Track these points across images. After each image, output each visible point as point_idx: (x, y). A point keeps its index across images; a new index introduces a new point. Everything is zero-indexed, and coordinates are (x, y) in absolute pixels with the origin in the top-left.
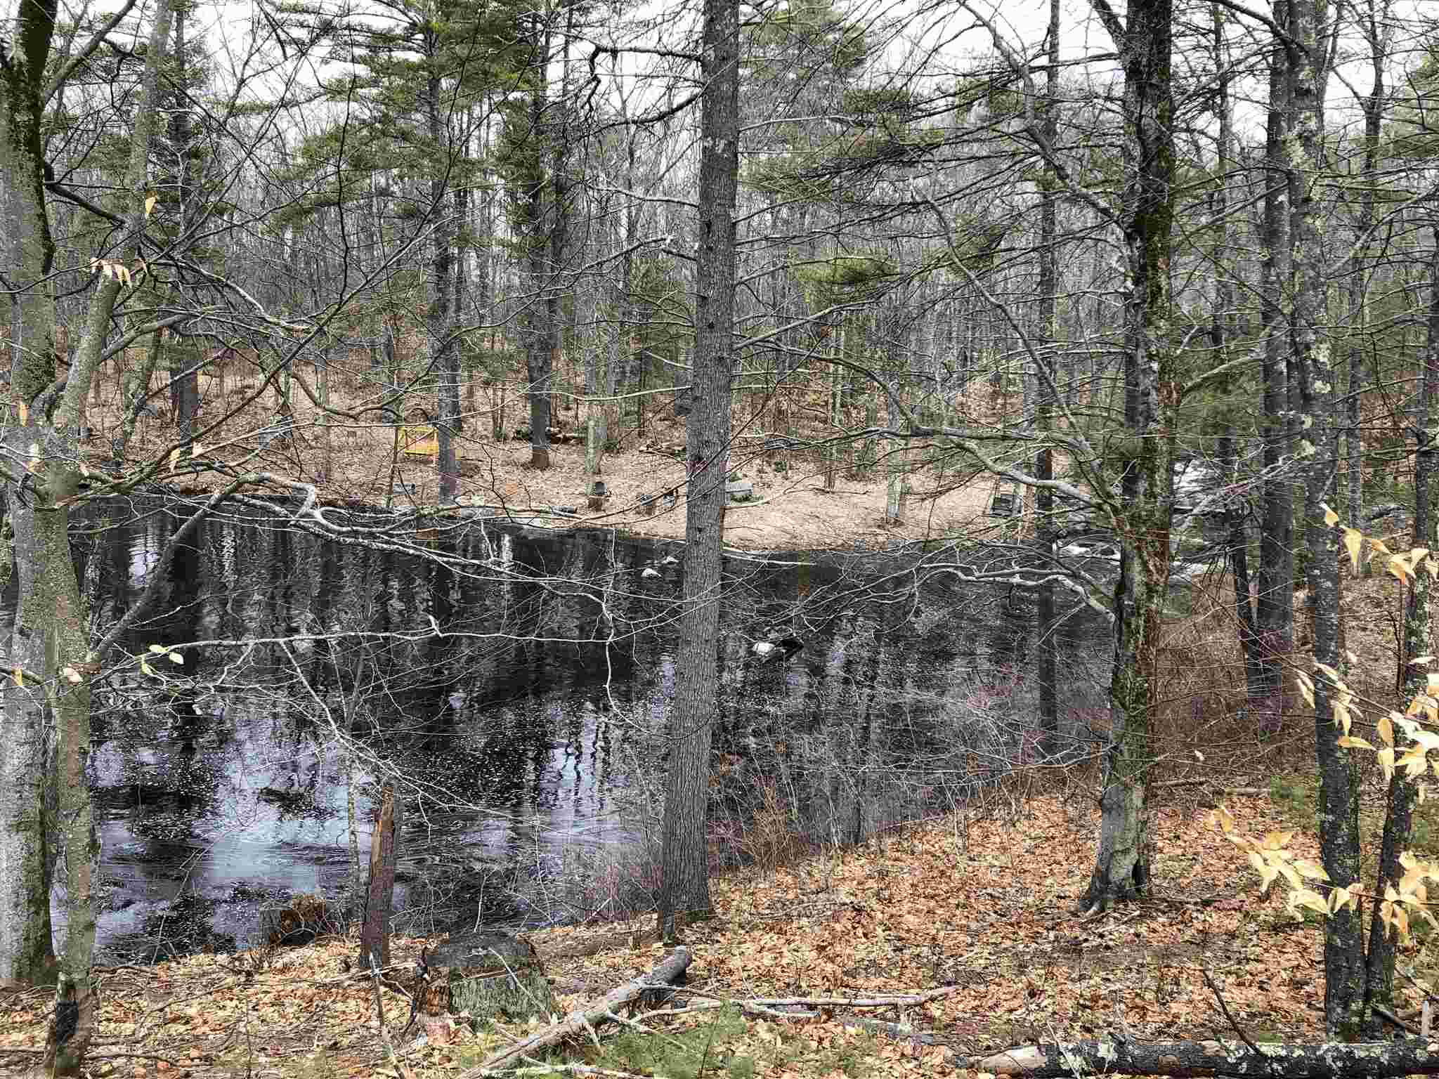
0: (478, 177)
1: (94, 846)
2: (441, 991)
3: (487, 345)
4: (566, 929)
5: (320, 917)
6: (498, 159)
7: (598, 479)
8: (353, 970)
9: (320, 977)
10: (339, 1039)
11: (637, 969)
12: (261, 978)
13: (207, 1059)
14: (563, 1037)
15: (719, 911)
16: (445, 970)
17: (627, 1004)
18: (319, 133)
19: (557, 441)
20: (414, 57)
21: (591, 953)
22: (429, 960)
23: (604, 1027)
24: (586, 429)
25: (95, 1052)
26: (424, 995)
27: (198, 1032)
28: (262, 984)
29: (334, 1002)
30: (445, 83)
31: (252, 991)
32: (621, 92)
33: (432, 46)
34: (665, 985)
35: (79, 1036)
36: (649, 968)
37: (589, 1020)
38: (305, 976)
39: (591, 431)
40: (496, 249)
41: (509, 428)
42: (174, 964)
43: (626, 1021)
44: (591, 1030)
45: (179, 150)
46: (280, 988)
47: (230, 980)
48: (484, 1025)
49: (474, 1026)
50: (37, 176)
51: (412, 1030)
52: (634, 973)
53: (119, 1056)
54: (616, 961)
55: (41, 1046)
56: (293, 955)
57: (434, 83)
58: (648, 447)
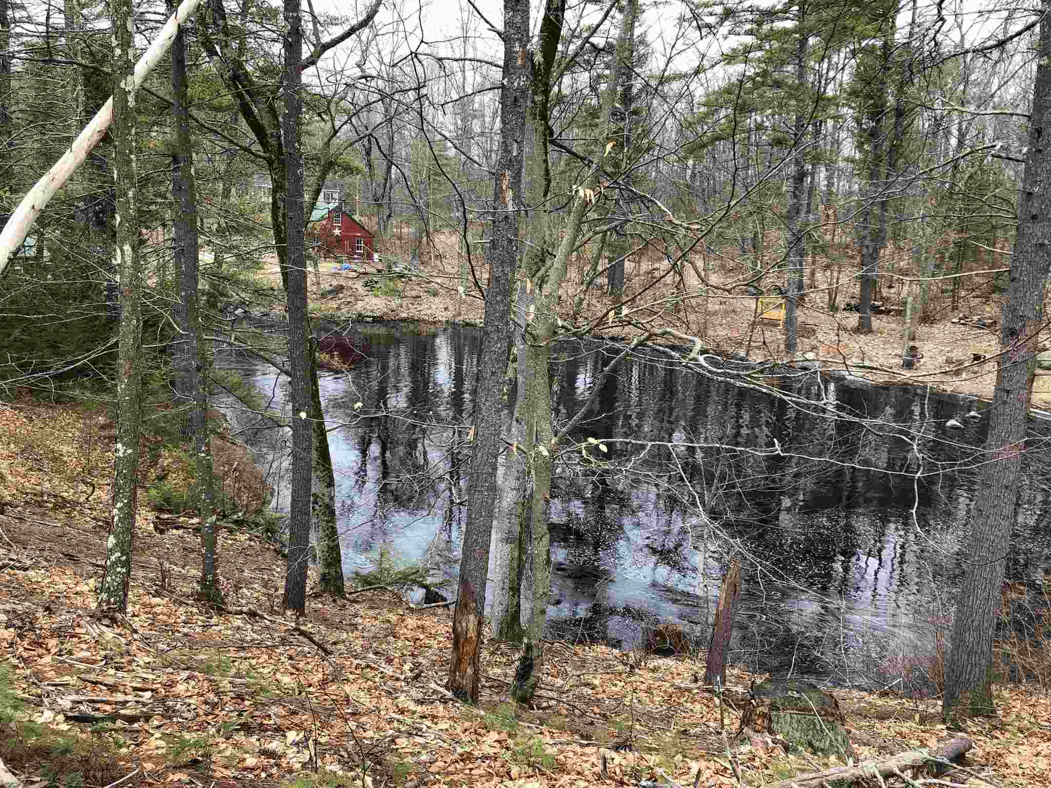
0: (832, 111)
1: (548, 561)
2: (764, 715)
3: (828, 237)
4: (861, 693)
5: (680, 641)
6: (850, 94)
7: (911, 344)
8: (700, 683)
9: (677, 682)
10: (688, 728)
11: (921, 741)
12: (640, 672)
13: (604, 716)
14: (857, 778)
15: (1000, 712)
16: (767, 701)
17: (913, 767)
18: (717, 88)
19: (881, 312)
20: (789, 24)
21: (882, 717)
22: (756, 690)
23: (892, 780)
24: (905, 303)
25: (540, 692)
26: (751, 715)
27: (599, 696)
28: (640, 676)
29: (686, 701)
30: (812, 41)
31: (633, 679)
32: (960, 28)
33: (804, 13)
34: (946, 761)
35: (532, 680)
36: (933, 743)
37: (880, 772)
38: (668, 678)
39: (909, 306)
40: (842, 164)
41: (841, 301)
42: (587, 648)
43: (911, 781)
44: (881, 779)
45: (626, 110)
46: (651, 682)
47: (620, 668)
48: (795, 750)
49: (787, 749)
50: (545, 135)
51: (739, 738)
52: (919, 744)
53: (553, 699)
54: (903, 729)
55: (510, 680)
56: (660, 662)
57: (803, 42)
58: (960, 319)
